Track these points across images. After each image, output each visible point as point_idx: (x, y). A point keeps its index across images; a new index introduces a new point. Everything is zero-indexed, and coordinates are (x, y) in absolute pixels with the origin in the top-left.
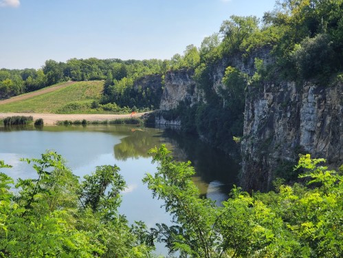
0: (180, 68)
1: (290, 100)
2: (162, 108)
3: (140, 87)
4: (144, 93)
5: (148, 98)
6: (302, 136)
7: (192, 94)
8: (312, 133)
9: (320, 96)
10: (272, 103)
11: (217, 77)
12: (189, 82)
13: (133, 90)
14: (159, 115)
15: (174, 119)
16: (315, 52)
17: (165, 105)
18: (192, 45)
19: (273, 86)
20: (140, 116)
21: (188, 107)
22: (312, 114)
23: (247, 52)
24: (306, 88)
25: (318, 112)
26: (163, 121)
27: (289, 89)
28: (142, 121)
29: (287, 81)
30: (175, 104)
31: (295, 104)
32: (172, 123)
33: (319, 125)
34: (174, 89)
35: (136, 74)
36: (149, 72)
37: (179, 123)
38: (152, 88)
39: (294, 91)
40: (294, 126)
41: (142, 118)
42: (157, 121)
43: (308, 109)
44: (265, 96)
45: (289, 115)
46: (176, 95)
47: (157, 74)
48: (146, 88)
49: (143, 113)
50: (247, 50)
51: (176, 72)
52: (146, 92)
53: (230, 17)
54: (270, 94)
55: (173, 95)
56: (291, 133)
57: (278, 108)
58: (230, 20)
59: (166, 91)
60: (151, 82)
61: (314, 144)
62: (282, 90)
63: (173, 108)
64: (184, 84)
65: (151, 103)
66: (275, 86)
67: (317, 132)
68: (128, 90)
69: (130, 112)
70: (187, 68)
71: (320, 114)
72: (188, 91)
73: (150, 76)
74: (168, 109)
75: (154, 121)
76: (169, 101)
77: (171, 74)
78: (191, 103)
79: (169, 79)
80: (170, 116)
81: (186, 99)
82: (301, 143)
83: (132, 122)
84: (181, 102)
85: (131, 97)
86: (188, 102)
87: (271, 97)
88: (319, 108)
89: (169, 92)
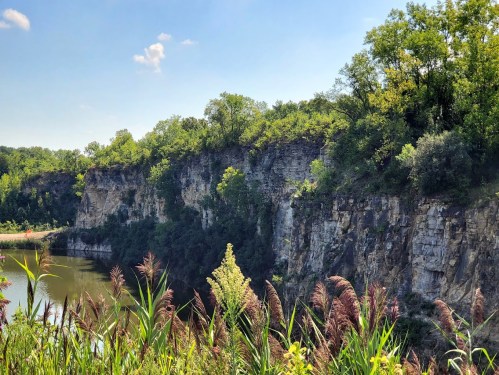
0: (110, 164)
1: (388, 223)
2: (78, 224)
3: (35, 190)
4: (40, 200)
5: (48, 208)
6: (416, 278)
7: (130, 205)
8: (437, 274)
9: (454, 221)
10: (349, 227)
11: (187, 181)
12: (126, 187)
13: (21, 194)
14: (74, 236)
15: (100, 242)
16: (445, 155)
17: (84, 220)
18: (126, 130)
19: (351, 201)
20: (42, 237)
21: (123, 225)
22: (435, 246)
23: (257, 149)
24: (424, 208)
25: (450, 243)
26: (81, 246)
27: (384, 208)
28: (46, 245)
29: (381, 196)
30: (101, 220)
31: (398, 231)
32: (95, 248)
33: (453, 262)
34: (100, 196)
35: (27, 171)
36: (46, 167)
37: (109, 249)
38: (54, 192)
39: (396, 210)
40: (397, 263)
41: (44, 239)
42: (70, 246)
43: (427, 238)
44: (336, 216)
45: (389, 246)
46: (102, 206)
47: (61, 171)
48: (43, 193)
49: (46, 233)
50: (258, 145)
51: (104, 170)
52: (44, 199)
53: (221, 95)
54: (346, 214)
55: (98, 205)
56: (392, 272)
57: (362, 235)
58: (219, 98)
59: (87, 198)
60: (52, 183)
61: (443, 290)
62: (368, 208)
63: (97, 225)
64: (117, 189)
65: (53, 216)
66: (355, 202)
67: (450, 274)
68: (12, 194)
69: (19, 231)
70: (123, 164)
71: (454, 248)
72: (123, 199)
73: (51, 174)
74: (88, 227)
75: (65, 245)
76: (91, 215)
77: (97, 173)
78: (128, 218)
79: (93, 180)
80: (93, 237)
81: (119, 212)
82: (414, 289)
83: (29, 246)
84: (111, 217)
85: (19, 206)
86: (123, 217)
87: (347, 217)
88: (453, 237)
89: (92, 200)
